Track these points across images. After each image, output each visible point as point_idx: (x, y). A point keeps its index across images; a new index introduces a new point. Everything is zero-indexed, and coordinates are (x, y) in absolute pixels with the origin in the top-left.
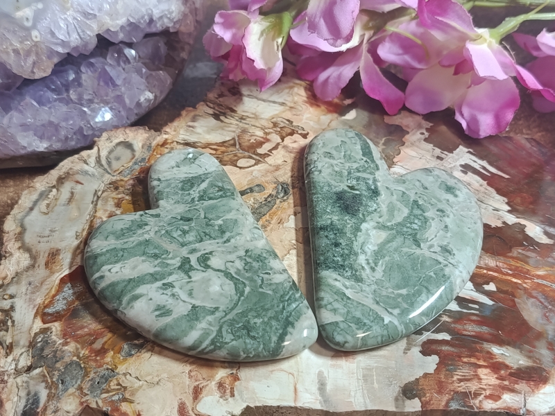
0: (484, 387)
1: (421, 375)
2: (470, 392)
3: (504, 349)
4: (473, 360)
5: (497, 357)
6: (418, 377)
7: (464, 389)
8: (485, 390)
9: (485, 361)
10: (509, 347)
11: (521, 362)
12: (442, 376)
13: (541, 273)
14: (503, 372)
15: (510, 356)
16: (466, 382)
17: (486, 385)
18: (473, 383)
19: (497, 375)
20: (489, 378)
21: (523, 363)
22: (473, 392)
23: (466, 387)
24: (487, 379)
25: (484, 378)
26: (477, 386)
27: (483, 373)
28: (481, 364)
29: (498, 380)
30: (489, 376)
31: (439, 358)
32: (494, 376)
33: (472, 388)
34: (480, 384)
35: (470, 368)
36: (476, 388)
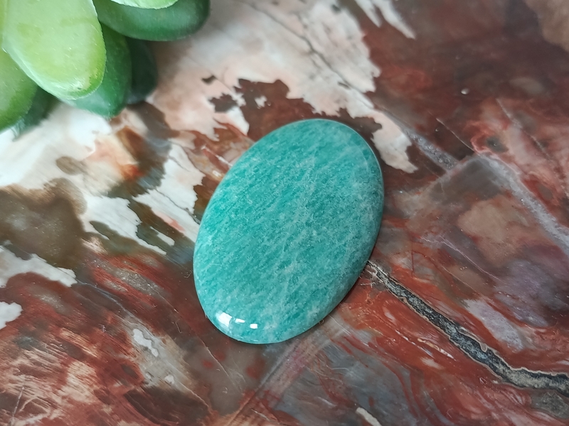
0: (58, 400)
2: (23, 400)
3: (157, 340)
4: (79, 340)
5: (132, 350)
7: (18, 389)
8: (54, 406)
9: (100, 349)
10: (169, 340)
11: (170, 379)
14: (117, 385)
15: (158, 358)
16: (31, 377)
17: (64, 397)
18: (43, 385)
19: (101, 386)
20: (82, 386)
21: (173, 383)
22: (29, 401)
23: (25, 386)
24: (76, 387)
25: (72, 384)
26: (46, 393)
27: (78, 373)
28: (90, 353)
29: (96, 398)
30: (84, 383)
31: (21, 312)
32: (95, 386)
33: (33, 393)
34: (55, 393)
35: (62, 354)
36: (42, 397)
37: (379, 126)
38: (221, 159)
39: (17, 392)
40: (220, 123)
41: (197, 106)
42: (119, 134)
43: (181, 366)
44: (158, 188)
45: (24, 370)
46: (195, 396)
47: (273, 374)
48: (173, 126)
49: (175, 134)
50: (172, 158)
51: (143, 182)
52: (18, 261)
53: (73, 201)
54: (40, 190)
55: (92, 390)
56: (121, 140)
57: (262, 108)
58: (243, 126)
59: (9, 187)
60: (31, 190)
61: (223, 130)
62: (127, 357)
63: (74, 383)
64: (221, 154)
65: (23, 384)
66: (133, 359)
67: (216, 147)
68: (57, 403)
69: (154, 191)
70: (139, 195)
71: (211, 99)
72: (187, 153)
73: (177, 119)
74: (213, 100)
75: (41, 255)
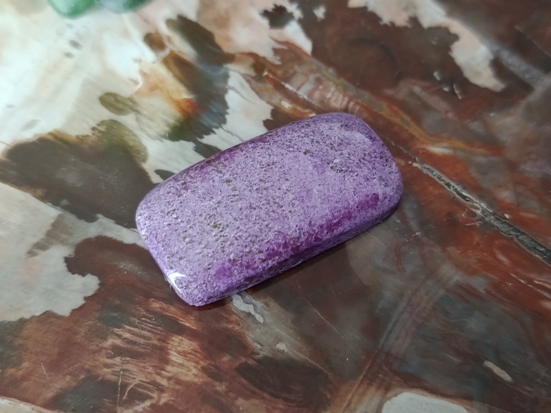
0: (164, 382)
1: (38, 314)
2: (124, 386)
3: (259, 304)
4: (172, 311)
5: (234, 318)
6: (27, 316)
7: (114, 373)
8: (161, 389)
9: (199, 320)
10: (272, 304)
11: (281, 346)
12: (82, 331)
13: (438, 150)
14: (226, 358)
15: (265, 324)
16: (128, 359)
17: (169, 379)
18: (143, 367)
19: (209, 362)
20: (186, 363)
21: (286, 351)
22: (131, 387)
23: (123, 370)
24: (181, 365)
25: (176, 363)
26: (149, 376)
27: (179, 349)
28: (188, 325)
29: (205, 376)
30: (188, 360)
31: (100, 284)
32: (202, 363)
33: (135, 377)
34: (159, 374)
35: (157, 329)
36: (145, 380)
37: (456, 38)
38: (287, 86)
39: (115, 377)
40: (278, 42)
41: (249, 22)
42: (165, 62)
43: (291, 331)
44: (224, 126)
45: (117, 351)
46: (312, 364)
47: (390, 332)
48: (227, 48)
49: (230, 58)
50: (233, 89)
51: (206, 120)
52: (83, 223)
53: (131, 147)
54: (88, 136)
55: (199, 367)
56: (169, 68)
57: (323, 21)
58: (306, 45)
59: (50, 134)
60: (77, 137)
61: (283, 50)
62: (230, 326)
63: (178, 361)
64: (287, 80)
65: (120, 367)
66: (237, 328)
67: (280, 72)
68: (163, 386)
69: (220, 129)
70: (205, 136)
71: (262, 12)
72: (248, 81)
73: (228, 39)
74: (266, 13)
75: (108, 215)
